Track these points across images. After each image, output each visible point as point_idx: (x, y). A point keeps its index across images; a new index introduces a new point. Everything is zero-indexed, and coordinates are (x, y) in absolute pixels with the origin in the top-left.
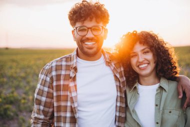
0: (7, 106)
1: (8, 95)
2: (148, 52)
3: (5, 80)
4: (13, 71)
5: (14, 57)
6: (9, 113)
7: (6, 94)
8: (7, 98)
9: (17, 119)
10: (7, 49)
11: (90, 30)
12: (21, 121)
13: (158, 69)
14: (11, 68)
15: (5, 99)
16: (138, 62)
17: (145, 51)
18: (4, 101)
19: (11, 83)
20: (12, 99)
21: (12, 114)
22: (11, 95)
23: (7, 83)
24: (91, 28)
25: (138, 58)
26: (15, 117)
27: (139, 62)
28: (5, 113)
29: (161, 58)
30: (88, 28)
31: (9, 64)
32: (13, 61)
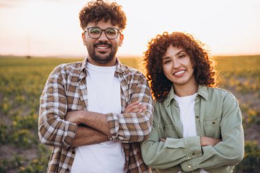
0: (23, 131)
1: (26, 118)
2: (184, 56)
3: (23, 98)
4: (34, 86)
5: (38, 69)
6: (25, 139)
7: (23, 116)
8: (25, 121)
9: (36, 148)
10: (29, 57)
11: (103, 33)
12: (41, 150)
13: (198, 75)
14: (32, 82)
15: (21, 122)
16: (173, 68)
17: (181, 55)
18: (20, 125)
19: (30, 103)
20: (31, 122)
21: (29, 141)
22: (30, 117)
23: (25, 102)
24: (105, 30)
25: (174, 64)
26: (34, 145)
27: (175, 69)
28: (21, 140)
29: (200, 62)
30: (102, 30)
31: (30, 78)
32: (36, 74)
